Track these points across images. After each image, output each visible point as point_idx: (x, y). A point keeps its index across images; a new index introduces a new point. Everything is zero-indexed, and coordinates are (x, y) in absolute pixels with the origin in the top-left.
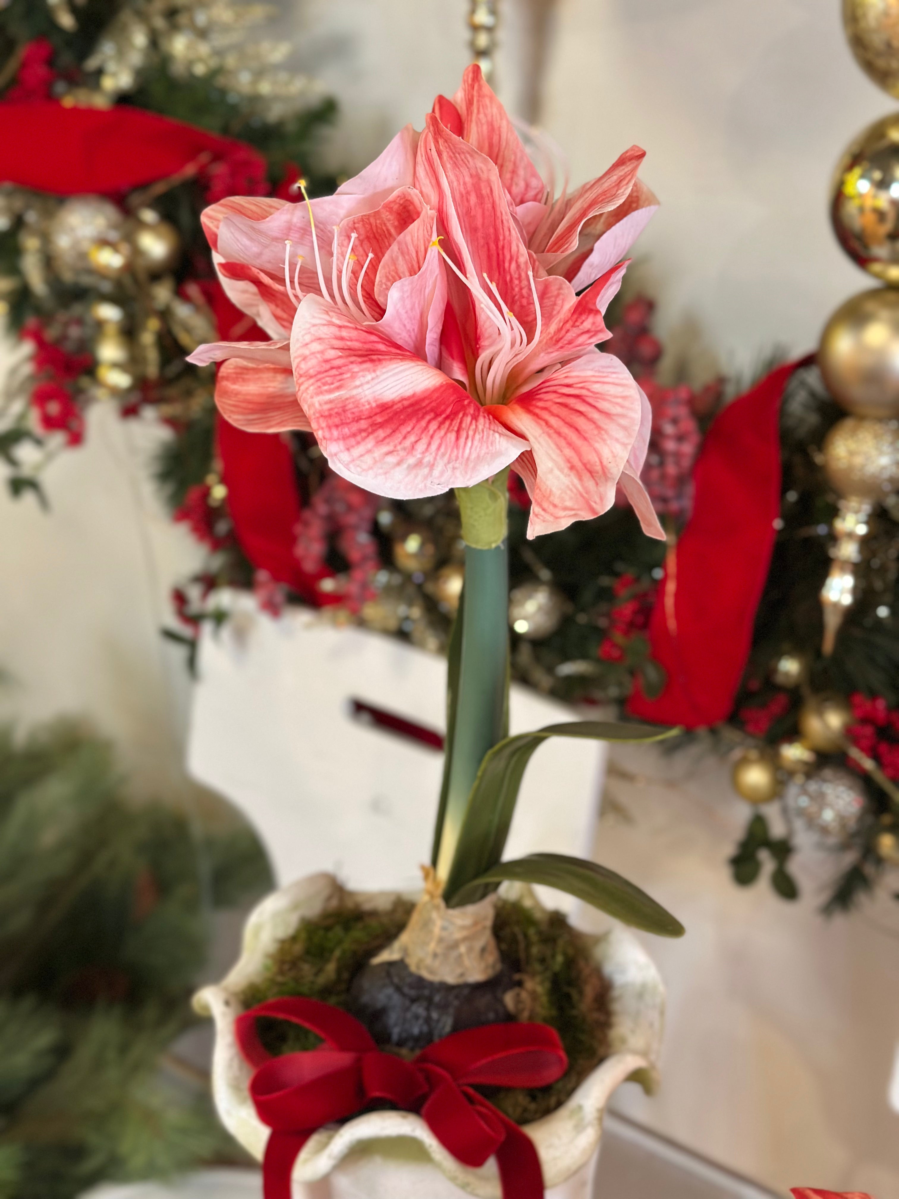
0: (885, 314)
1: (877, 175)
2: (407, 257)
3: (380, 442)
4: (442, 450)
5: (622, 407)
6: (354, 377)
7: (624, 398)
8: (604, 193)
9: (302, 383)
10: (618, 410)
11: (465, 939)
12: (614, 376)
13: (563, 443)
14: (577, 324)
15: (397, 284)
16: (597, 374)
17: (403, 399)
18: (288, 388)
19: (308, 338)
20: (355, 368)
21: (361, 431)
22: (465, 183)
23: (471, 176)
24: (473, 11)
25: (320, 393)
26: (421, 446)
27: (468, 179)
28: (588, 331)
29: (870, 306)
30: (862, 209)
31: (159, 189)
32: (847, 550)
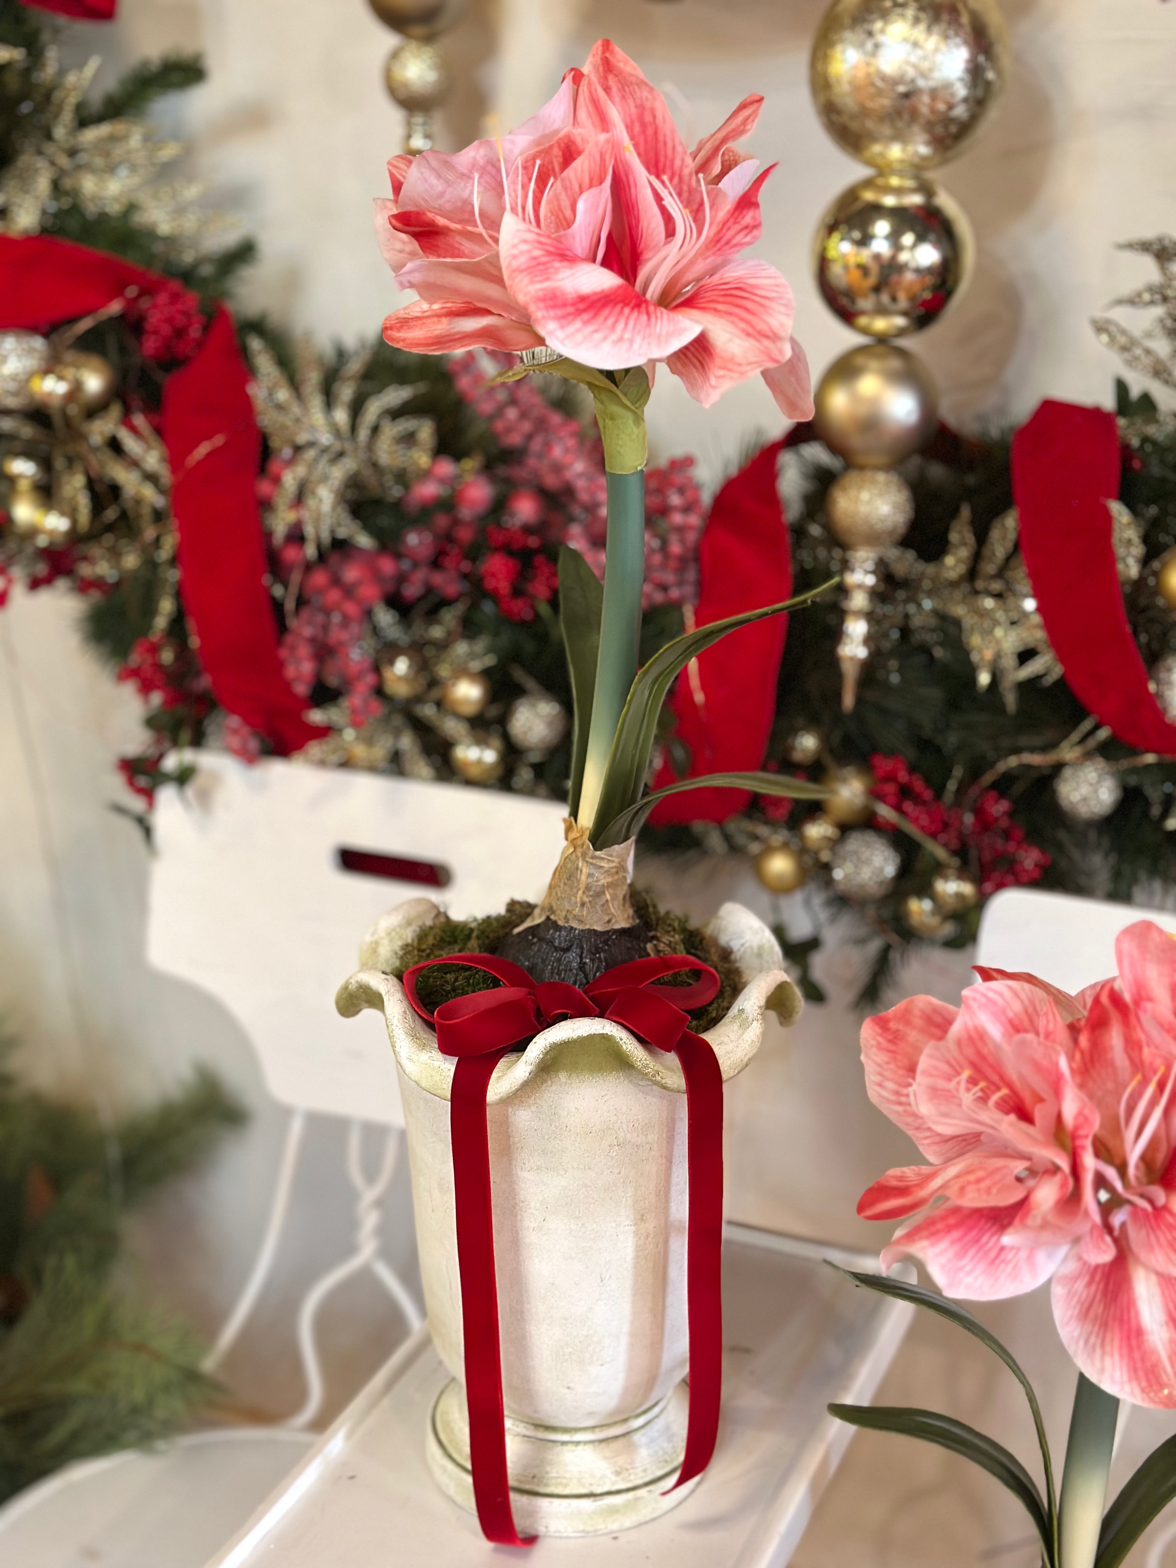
0: (874, 364)
1: (857, 235)
2: (569, 192)
3: (586, 323)
4: (638, 327)
5: (777, 292)
6: (557, 271)
7: (777, 286)
8: (733, 130)
9: (516, 277)
10: (773, 295)
11: (610, 885)
12: (764, 272)
13: (735, 319)
14: (738, 220)
15: (584, 196)
16: (749, 272)
17: (595, 294)
18: (454, 328)
19: (516, 241)
20: (557, 264)
21: (569, 314)
22: (630, 115)
23: (636, 106)
24: (409, 137)
25: (532, 282)
26: (620, 325)
27: (633, 110)
28: (746, 227)
29: (860, 360)
30: (846, 267)
31: (85, 324)
32: (859, 601)
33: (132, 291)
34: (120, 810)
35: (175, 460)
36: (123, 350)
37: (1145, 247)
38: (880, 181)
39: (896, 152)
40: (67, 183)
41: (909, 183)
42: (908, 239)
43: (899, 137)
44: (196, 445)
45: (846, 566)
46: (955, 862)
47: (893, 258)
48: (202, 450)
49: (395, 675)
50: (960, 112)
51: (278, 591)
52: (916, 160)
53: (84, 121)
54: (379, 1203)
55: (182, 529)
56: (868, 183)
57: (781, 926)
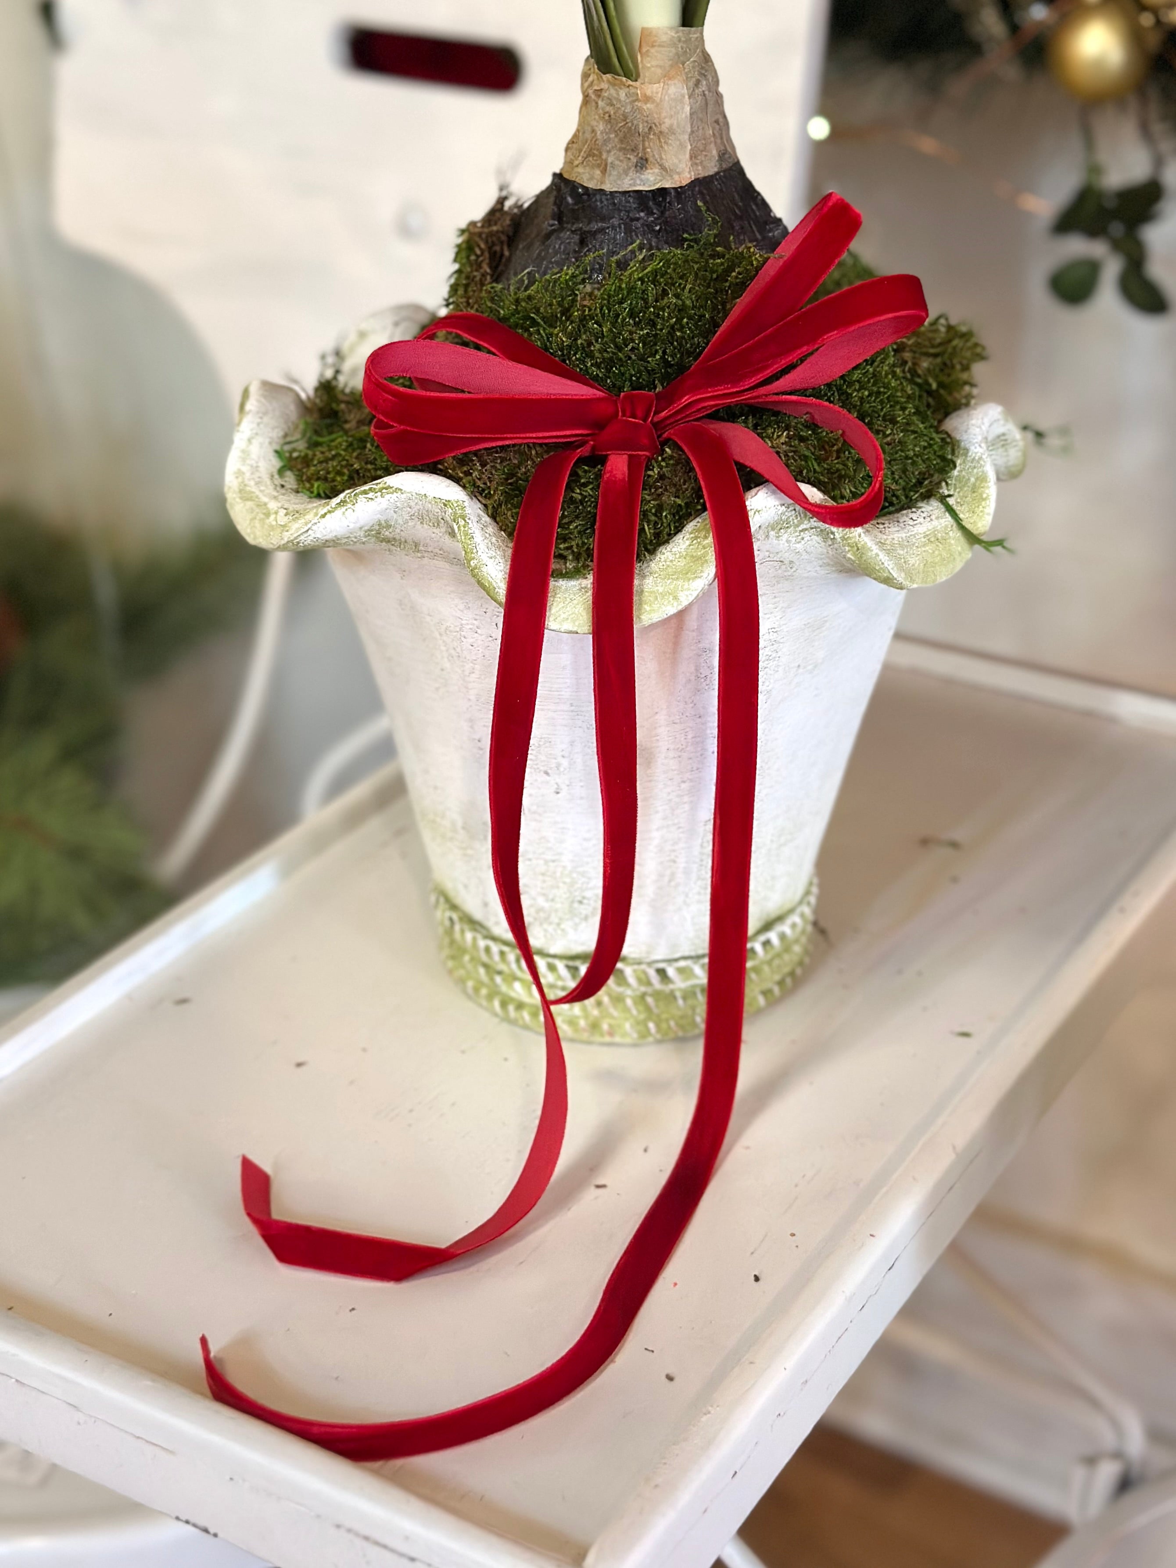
57: (1095, 170)
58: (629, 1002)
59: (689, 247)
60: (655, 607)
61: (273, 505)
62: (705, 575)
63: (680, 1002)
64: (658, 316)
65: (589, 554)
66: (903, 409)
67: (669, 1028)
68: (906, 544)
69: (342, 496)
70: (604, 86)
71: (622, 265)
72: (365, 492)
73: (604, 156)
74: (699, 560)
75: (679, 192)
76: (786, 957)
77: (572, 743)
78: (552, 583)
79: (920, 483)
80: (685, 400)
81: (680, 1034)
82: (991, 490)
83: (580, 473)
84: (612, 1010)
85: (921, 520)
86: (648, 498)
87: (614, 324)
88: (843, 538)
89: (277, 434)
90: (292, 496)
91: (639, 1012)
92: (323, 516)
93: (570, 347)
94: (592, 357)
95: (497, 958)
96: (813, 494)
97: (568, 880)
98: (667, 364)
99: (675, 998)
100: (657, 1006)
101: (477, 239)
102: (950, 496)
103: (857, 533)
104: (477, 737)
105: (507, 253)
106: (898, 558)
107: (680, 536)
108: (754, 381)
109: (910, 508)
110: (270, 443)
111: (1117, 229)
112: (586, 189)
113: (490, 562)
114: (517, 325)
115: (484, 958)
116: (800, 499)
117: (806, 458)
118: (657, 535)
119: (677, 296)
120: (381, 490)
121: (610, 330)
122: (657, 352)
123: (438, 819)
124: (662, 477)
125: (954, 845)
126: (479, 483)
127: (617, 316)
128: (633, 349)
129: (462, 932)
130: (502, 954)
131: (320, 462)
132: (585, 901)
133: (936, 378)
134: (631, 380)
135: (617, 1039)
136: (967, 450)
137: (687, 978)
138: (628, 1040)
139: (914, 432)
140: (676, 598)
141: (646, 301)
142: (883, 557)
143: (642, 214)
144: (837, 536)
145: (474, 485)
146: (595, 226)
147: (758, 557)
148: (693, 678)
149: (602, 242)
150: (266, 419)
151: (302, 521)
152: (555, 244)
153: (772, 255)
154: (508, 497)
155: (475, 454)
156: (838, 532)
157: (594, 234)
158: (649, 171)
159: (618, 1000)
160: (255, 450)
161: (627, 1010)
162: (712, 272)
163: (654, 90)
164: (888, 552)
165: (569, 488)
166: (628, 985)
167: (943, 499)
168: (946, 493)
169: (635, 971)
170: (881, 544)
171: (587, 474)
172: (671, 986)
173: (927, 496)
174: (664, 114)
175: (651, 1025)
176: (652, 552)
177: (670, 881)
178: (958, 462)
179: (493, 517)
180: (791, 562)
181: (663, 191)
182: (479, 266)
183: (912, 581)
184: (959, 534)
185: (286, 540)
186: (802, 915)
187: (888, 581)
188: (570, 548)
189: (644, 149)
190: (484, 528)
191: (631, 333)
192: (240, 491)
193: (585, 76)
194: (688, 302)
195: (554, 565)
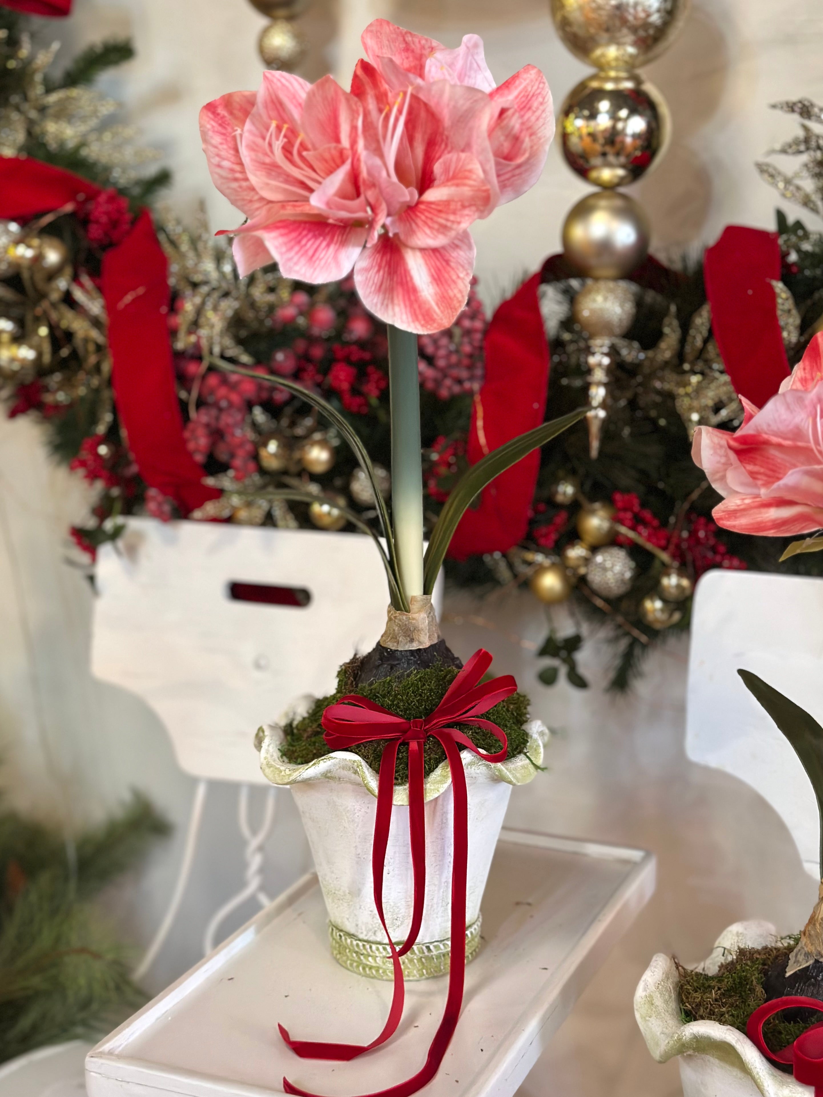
30: (581, 137)
31: (48, 219)
32: (599, 375)
33: (81, 197)
34: (70, 562)
35: (110, 307)
36: (75, 237)
37: (791, 107)
38: (602, 74)
39: (612, 52)
40: (37, 130)
41: (623, 74)
42: (623, 113)
43: (614, 40)
44: (126, 293)
45: (589, 351)
46: (676, 564)
47: (614, 127)
48: (129, 298)
49: (268, 453)
50: (655, 18)
51: (183, 395)
52: (627, 58)
53: (49, 89)
54: (261, 848)
55: (115, 356)
56: (594, 77)
57: (553, 631)
58: (415, 961)
59: (432, 668)
60: (431, 794)
61: (282, 768)
62: (448, 782)
63: (435, 960)
64: (422, 693)
65: (407, 777)
66: (509, 722)
67: (431, 972)
68: (515, 769)
69: (314, 762)
70: (397, 615)
71: (408, 676)
72: (323, 760)
73: (398, 638)
74: (445, 777)
75: (425, 650)
76: (473, 942)
77: (395, 853)
78: (394, 788)
79: (517, 748)
80: (434, 722)
81: (435, 975)
82: (542, 750)
83: (401, 748)
84: (409, 965)
85: (519, 761)
86: (426, 756)
87: (407, 696)
88: (494, 767)
89: (278, 743)
90: (289, 764)
91: (419, 966)
92: (307, 769)
93: (391, 705)
94: (399, 708)
95: (362, 948)
96: (482, 751)
97: (392, 910)
98: (427, 709)
99: (433, 958)
100: (426, 962)
101: (348, 668)
102: (528, 752)
103: (499, 765)
104: (358, 853)
105: (359, 673)
106: (513, 774)
107: (437, 769)
108: (459, 713)
109: (514, 757)
110: (276, 746)
111: (563, 653)
112: (391, 650)
113: (372, 781)
114: (370, 698)
115: (356, 949)
116: (478, 753)
117: (479, 740)
118: (430, 769)
119: (429, 685)
120: (329, 758)
121: (406, 698)
122: (423, 705)
123: (337, 892)
124: (430, 748)
125: (529, 904)
126: (364, 754)
127: (408, 693)
128: (414, 705)
129: (346, 939)
130: (364, 945)
131: (300, 751)
132: (398, 919)
133: (516, 711)
134: (413, 715)
135: (411, 978)
136: (531, 737)
137: (438, 950)
138: (415, 978)
139: (513, 730)
140: (438, 791)
141: (418, 688)
142: (508, 773)
143: (412, 658)
144: (492, 766)
145: (363, 754)
146: (396, 662)
147: (466, 775)
148: (440, 823)
149: (399, 668)
150: (274, 738)
151: (297, 772)
152: (382, 669)
153: (461, 670)
154: (375, 759)
155: (362, 743)
156: (493, 765)
157: (395, 665)
158: (414, 643)
159: (411, 961)
160: (271, 749)
161: (414, 964)
162: (440, 677)
163: (415, 616)
164: (510, 772)
165: (398, 754)
166: (415, 954)
167: (525, 754)
168: (526, 751)
169: (418, 947)
170: (507, 769)
171: (403, 749)
172: (432, 953)
173: (520, 753)
174: (420, 623)
175: (424, 971)
176: (428, 775)
177: (431, 908)
178: (529, 740)
179: (370, 766)
180: (475, 777)
181: (419, 650)
182: (349, 679)
183: (518, 782)
184: (532, 766)
185: (291, 780)
186: (478, 925)
187: (510, 782)
188: (399, 775)
189: (413, 635)
190: (368, 769)
191: (413, 699)
192: (267, 764)
193: (389, 612)
194: (433, 687)
195: (395, 781)
